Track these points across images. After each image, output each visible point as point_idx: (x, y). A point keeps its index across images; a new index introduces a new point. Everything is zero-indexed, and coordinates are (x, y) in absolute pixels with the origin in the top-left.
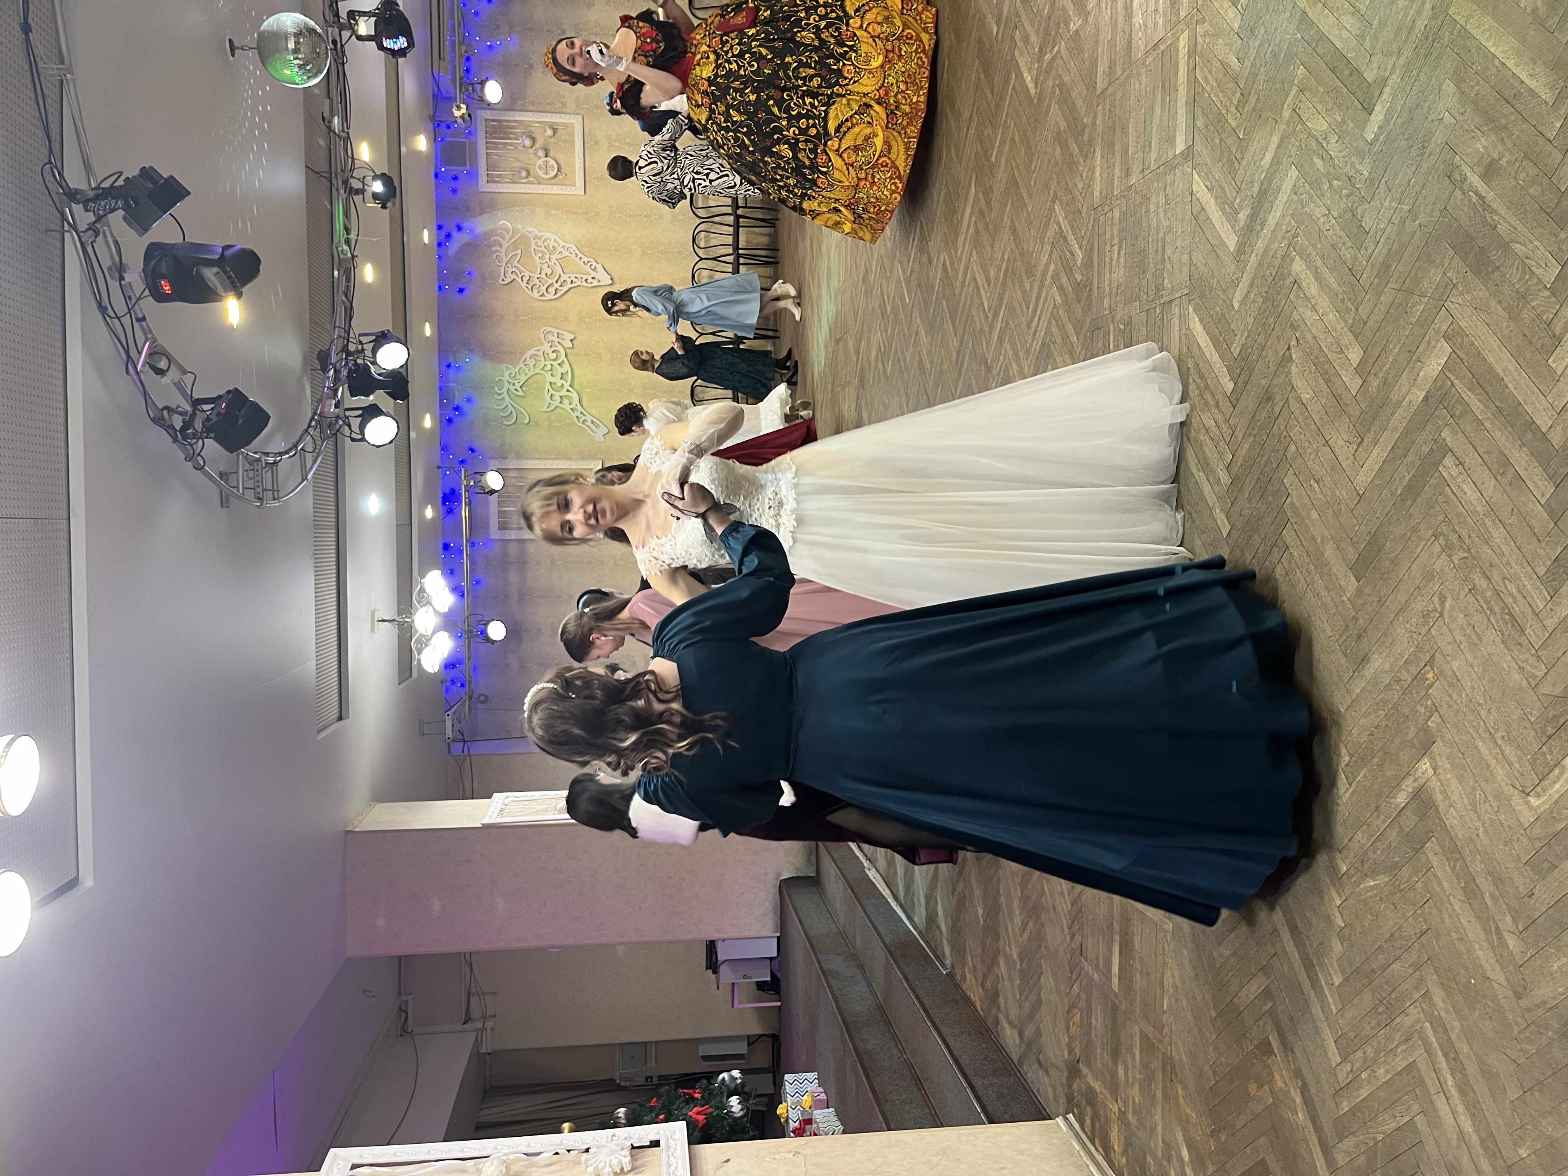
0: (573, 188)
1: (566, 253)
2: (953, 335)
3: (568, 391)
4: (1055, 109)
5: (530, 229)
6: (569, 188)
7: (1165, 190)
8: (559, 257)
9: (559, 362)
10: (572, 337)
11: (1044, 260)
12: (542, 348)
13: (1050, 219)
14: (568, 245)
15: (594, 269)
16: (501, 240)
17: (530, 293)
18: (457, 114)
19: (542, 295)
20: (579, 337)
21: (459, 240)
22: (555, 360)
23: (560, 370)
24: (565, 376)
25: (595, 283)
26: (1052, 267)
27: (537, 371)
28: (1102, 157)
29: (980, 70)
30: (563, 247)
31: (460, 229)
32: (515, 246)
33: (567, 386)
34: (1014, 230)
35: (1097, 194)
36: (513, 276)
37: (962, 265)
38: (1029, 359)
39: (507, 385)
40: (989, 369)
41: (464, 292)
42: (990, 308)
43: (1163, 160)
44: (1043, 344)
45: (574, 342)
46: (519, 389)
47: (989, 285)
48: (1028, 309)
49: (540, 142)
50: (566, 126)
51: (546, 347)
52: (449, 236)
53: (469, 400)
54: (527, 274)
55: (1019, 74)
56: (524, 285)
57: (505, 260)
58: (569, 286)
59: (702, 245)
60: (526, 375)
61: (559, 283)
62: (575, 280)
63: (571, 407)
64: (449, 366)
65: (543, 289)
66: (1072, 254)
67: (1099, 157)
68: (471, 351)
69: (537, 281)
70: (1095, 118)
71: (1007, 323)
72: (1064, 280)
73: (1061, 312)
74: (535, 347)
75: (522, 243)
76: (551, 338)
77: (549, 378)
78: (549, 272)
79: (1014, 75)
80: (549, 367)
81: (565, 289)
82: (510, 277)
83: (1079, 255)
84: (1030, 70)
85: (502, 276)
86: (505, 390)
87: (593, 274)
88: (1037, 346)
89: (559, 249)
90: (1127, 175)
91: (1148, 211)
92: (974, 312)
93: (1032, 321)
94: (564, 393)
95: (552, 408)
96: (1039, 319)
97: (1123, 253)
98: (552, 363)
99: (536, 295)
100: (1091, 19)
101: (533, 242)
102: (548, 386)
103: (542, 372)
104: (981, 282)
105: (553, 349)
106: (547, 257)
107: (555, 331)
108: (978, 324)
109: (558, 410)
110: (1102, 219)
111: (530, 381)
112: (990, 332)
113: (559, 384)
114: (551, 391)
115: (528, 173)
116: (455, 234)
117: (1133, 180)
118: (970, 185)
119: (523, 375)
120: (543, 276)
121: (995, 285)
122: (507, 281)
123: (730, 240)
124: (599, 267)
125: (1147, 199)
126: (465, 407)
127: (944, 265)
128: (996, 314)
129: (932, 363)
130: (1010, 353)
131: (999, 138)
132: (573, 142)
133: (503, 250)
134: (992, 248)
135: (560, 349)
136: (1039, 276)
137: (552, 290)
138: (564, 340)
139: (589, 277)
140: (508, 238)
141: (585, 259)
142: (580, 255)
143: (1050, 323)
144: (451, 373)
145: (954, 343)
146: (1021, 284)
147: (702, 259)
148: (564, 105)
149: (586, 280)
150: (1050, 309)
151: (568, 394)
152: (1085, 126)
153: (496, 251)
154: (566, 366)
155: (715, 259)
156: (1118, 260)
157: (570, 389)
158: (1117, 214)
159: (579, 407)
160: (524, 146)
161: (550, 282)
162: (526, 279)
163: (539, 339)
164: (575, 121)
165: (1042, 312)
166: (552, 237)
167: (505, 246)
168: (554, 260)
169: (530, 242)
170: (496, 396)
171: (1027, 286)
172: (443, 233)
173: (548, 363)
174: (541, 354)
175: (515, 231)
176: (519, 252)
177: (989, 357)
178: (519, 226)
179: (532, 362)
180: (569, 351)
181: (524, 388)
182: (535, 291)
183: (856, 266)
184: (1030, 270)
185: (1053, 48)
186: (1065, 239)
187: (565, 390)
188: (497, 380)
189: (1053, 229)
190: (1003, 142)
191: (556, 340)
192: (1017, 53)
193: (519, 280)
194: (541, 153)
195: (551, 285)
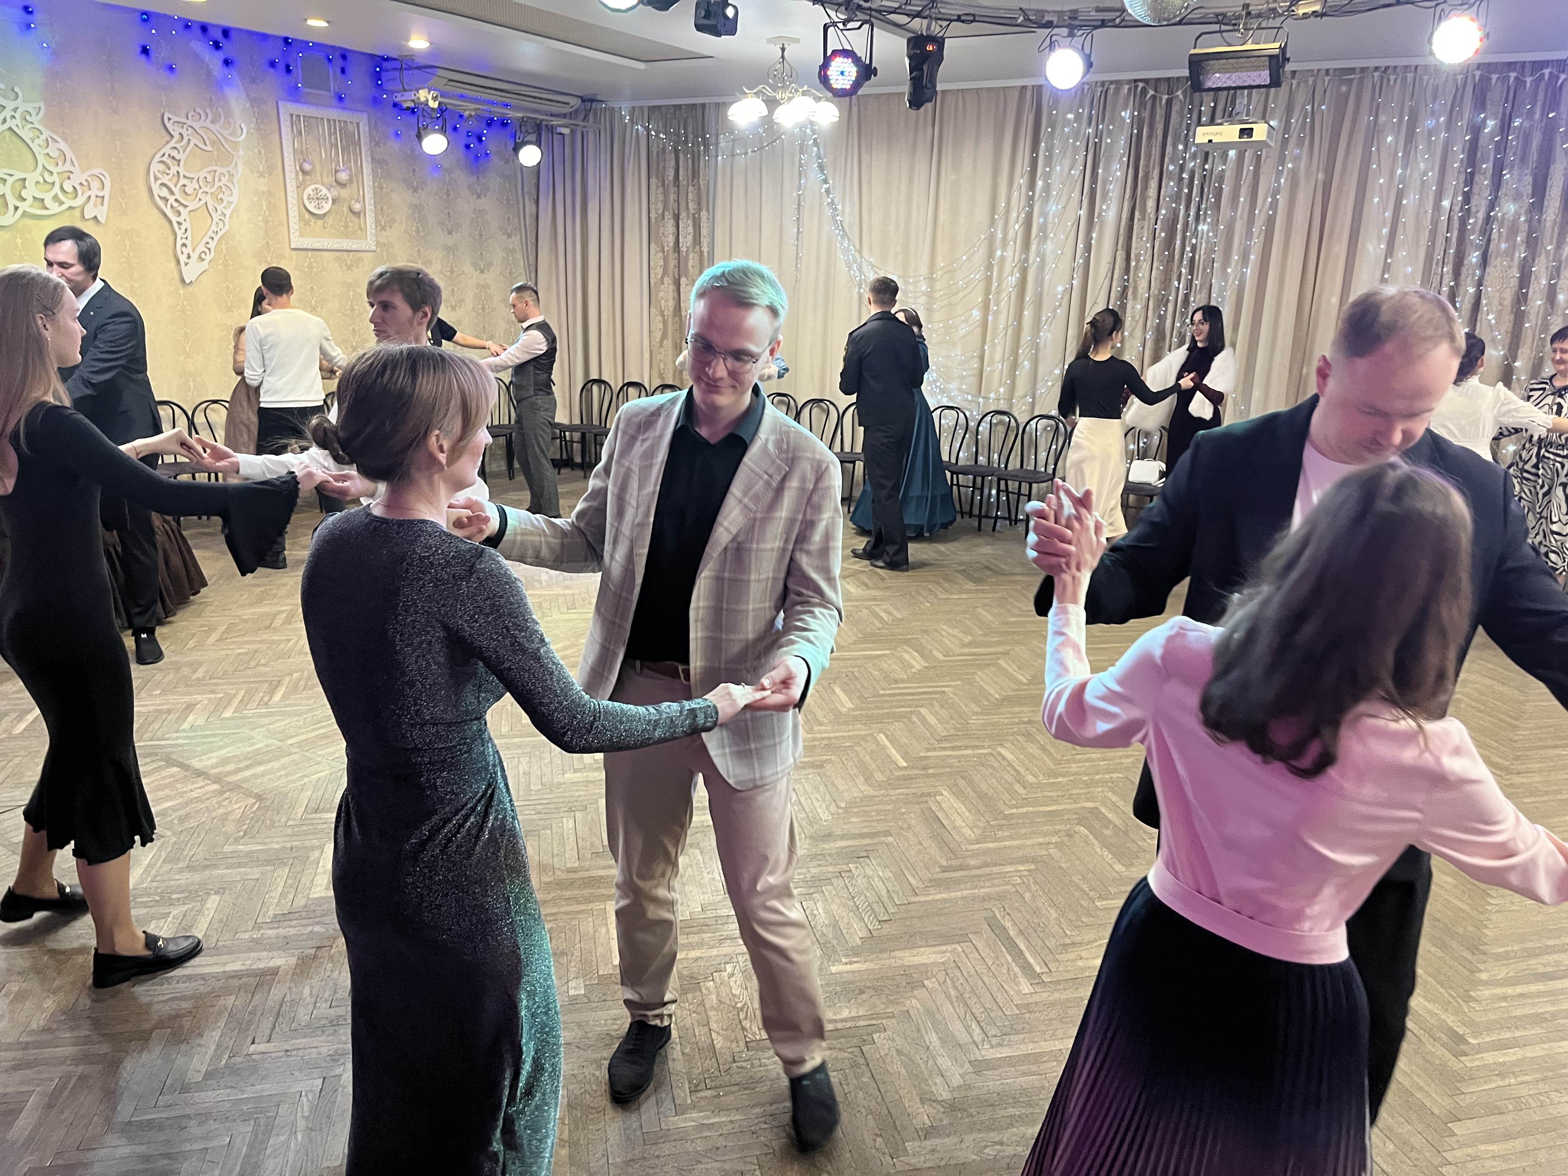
0: (297, 233)
1: (216, 217)
5: (240, 168)
6: (297, 226)
10: (101, 219)
12: (76, 170)
14: (226, 220)
15: (200, 258)
16: (221, 124)
17: (157, 158)
19: (156, 178)
21: (214, 61)
22: (63, 190)
24: (38, 204)
25: (183, 259)
27: (41, 159)
30: (223, 214)
31: (228, 64)
32: (217, 144)
33: (23, 207)
36: (177, 136)
39: (10, 103)
41: (143, 57)
45: (92, 223)
49: (343, 193)
50: (362, 229)
51: (79, 177)
52: (216, 44)
54: (182, 156)
57: (196, 125)
58: (173, 219)
60: (32, 139)
61: (175, 205)
62: (183, 227)
64: (28, 10)
65: (165, 180)
69: (173, 170)
74: (78, 158)
75: (221, 155)
76: (95, 185)
77: (32, 179)
78: (189, 190)
80: (49, 179)
81: (168, 212)
82: (175, 131)
85: (174, 119)
87: (194, 256)
89: (220, 208)
99: (155, 167)
101: (224, 170)
102: (18, 175)
103: (40, 167)
105: (79, 188)
106: (207, 189)
107: (106, 192)
111: (22, 146)
115: (308, 173)
116: (220, 56)
119: (31, 135)
120: (183, 181)
122: (168, 125)
124: (205, 265)
132: (347, 237)
135: (80, 200)
137: (164, 192)
138: (95, 204)
139: (189, 250)
140: (226, 134)
141: (213, 245)
142: (216, 239)
144: (19, 13)
149: (184, 245)
153: (207, 115)
154: (55, 208)
160: (337, 171)
161: (176, 190)
162: (175, 154)
163: (90, 168)
164: (370, 243)
166: (235, 199)
167: (214, 128)
168: (204, 198)
169: (224, 166)
172: (220, 37)
173: (55, 178)
174: (68, 167)
175: (235, 146)
176: (209, 148)
178: (242, 153)
179: (53, 151)
180: (78, 212)
182: (161, 167)
188: (17, 89)
191: (94, 192)
193: (172, 144)
194: (334, 193)
195: (172, 193)
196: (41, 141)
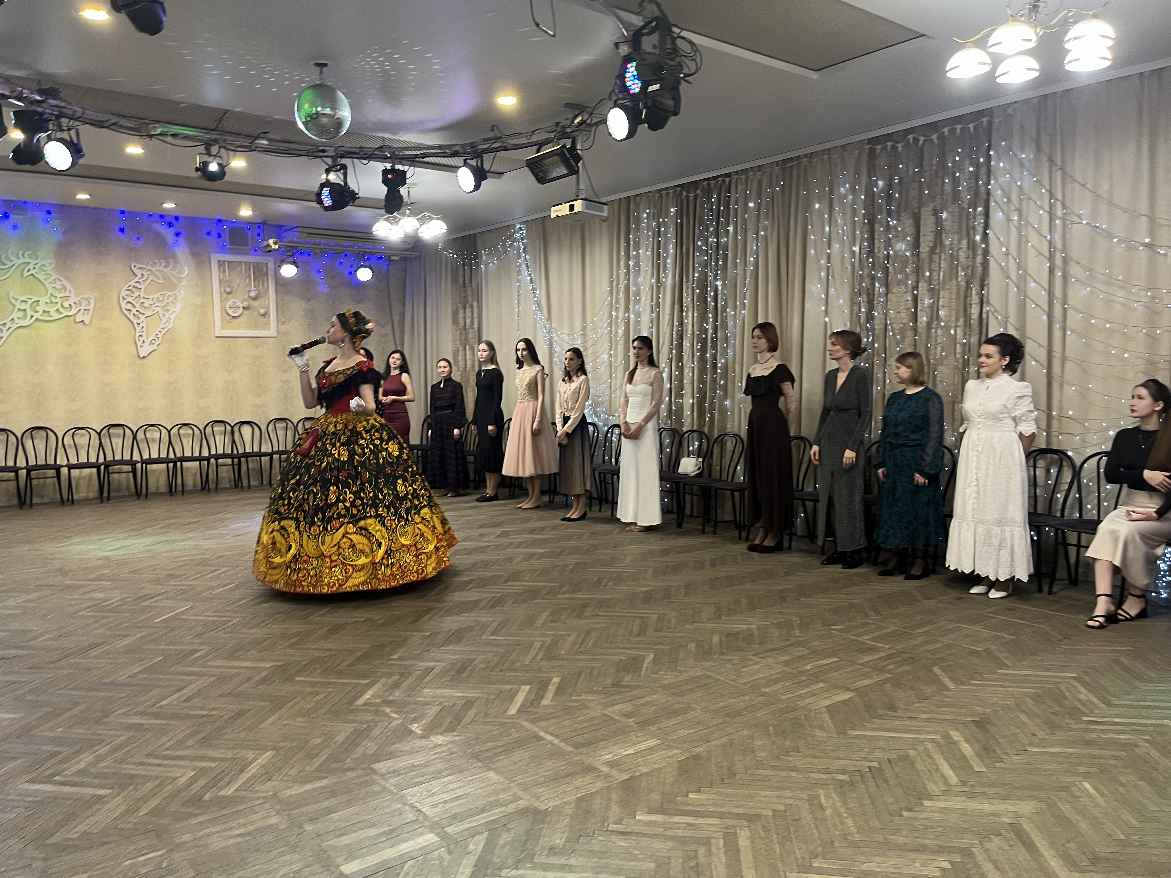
0: (220, 328)
1: (164, 320)
2: (130, 674)
3: (32, 317)
4: (350, 728)
5: (182, 292)
6: (219, 324)
7: (307, 866)
8: (161, 315)
9: (61, 310)
10: (87, 322)
11: (217, 754)
12: (72, 295)
13: (257, 749)
14: (171, 321)
15: (151, 343)
16: (171, 267)
17: (126, 288)
18: (271, 242)
19: (124, 299)
20: (87, 328)
21: (168, 234)
22: (62, 306)
23: (52, 310)
24: (46, 314)
25: (139, 343)
26: (213, 765)
27: (50, 291)
28: (323, 787)
29: (364, 650)
30: (169, 318)
31: (177, 234)
32: (167, 279)
33: (36, 316)
34: (240, 714)
35: (289, 792)
36: (139, 276)
37: (199, 669)
38: (113, 765)
39: (33, 262)
40: (98, 722)
41: (120, 233)
42: (161, 707)
43: (332, 854)
44: (133, 776)
45: (81, 324)
46: (30, 273)
47: (185, 701)
48: (167, 749)
49: (255, 304)
50: (268, 324)
51: (73, 299)
52: (170, 225)
53: (15, 227)
54: (143, 286)
55: (369, 686)
56: (132, 283)
57: (154, 269)
58: (135, 321)
59: (181, 431)
60: (45, 279)
61: (136, 313)
62: (141, 326)
63: (16, 319)
64: (49, 212)
65: (130, 299)
66: (229, 783)
67: (321, 785)
68: (64, 233)
69: (136, 294)
70: (353, 769)
71: (148, 730)
72: (201, 782)
73: (169, 787)
74: (74, 289)
75: (169, 285)
76: (84, 303)
77: (43, 300)
78: (146, 305)
79: (366, 682)
80: (54, 300)
81: (131, 317)
82: (139, 273)
83: (230, 791)
84: (374, 696)
85: (139, 266)
86: (27, 260)
87: (147, 342)
88: (131, 769)
89: (167, 314)
90: (312, 820)
91: (283, 854)
92: (156, 691)
93: (157, 757)
94: (29, 313)
95: (13, 301)
96: (159, 765)
97: (240, 840)
98: (59, 304)
99: (124, 293)
100: (424, 742)
101: (171, 293)
102: (35, 299)
103: (49, 295)
104: (187, 692)
105: (73, 305)
106: (158, 304)
107: (91, 307)
108: (143, 699)
109: (11, 307)
110: (267, 805)
111: (39, 283)
112: (137, 714)
113: (38, 309)
114: (30, 302)
115: (229, 293)
116: (172, 230)
117: (308, 828)
118: (271, 661)
119: (45, 277)
120: (142, 300)
121: (186, 707)
122: (134, 270)
123: (188, 454)
124: (154, 347)
125: (294, 848)
126: (8, 223)
127: (197, 651)
128: (156, 716)
129: (96, 657)
130: (118, 741)
131: (317, 680)
132: (257, 329)
133: (161, 268)
134: (219, 696)
135: (73, 312)
136: (202, 752)
137: (129, 306)
138: (83, 314)
139: (144, 338)
140: (174, 273)
141: (160, 335)
142: (164, 332)
143: (157, 778)
144: (43, 214)
145: (121, 677)
146: (191, 735)
147: (169, 432)
148: (283, 323)
149: (141, 336)
150: (172, 775)
151: (29, 317)
152: (343, 761)
153: (161, 263)
154: (56, 316)
155: (170, 443)
156: (232, 837)
157: (34, 319)
158: (274, 820)
159: (15, 326)
160: (249, 291)
161: (137, 305)
162: (137, 285)
163: (82, 294)
164: (272, 331)
165: (165, 766)
166: (178, 309)
167: (166, 270)
168: (157, 309)
169: (171, 291)
170: (21, 253)
171: (190, 743)
172: (173, 221)
173: (58, 300)
174: (67, 294)
175: (180, 279)
176: (161, 282)
177: (111, 718)
178: (184, 283)
179: (58, 285)
180: (72, 318)
181: (31, 277)
182: (128, 293)
183: (181, 566)
184: (205, 742)
185: (396, 713)
186: (241, 771)
187: (33, 314)
188: (38, 253)
189: (251, 755)
190: (314, 684)
191: (82, 308)
192: (383, 680)
193: (136, 280)
194: (246, 304)
195: (134, 306)
196: (50, 280)
